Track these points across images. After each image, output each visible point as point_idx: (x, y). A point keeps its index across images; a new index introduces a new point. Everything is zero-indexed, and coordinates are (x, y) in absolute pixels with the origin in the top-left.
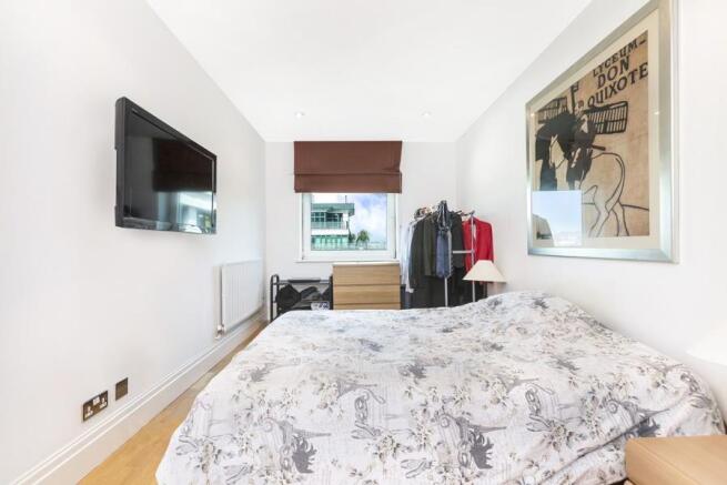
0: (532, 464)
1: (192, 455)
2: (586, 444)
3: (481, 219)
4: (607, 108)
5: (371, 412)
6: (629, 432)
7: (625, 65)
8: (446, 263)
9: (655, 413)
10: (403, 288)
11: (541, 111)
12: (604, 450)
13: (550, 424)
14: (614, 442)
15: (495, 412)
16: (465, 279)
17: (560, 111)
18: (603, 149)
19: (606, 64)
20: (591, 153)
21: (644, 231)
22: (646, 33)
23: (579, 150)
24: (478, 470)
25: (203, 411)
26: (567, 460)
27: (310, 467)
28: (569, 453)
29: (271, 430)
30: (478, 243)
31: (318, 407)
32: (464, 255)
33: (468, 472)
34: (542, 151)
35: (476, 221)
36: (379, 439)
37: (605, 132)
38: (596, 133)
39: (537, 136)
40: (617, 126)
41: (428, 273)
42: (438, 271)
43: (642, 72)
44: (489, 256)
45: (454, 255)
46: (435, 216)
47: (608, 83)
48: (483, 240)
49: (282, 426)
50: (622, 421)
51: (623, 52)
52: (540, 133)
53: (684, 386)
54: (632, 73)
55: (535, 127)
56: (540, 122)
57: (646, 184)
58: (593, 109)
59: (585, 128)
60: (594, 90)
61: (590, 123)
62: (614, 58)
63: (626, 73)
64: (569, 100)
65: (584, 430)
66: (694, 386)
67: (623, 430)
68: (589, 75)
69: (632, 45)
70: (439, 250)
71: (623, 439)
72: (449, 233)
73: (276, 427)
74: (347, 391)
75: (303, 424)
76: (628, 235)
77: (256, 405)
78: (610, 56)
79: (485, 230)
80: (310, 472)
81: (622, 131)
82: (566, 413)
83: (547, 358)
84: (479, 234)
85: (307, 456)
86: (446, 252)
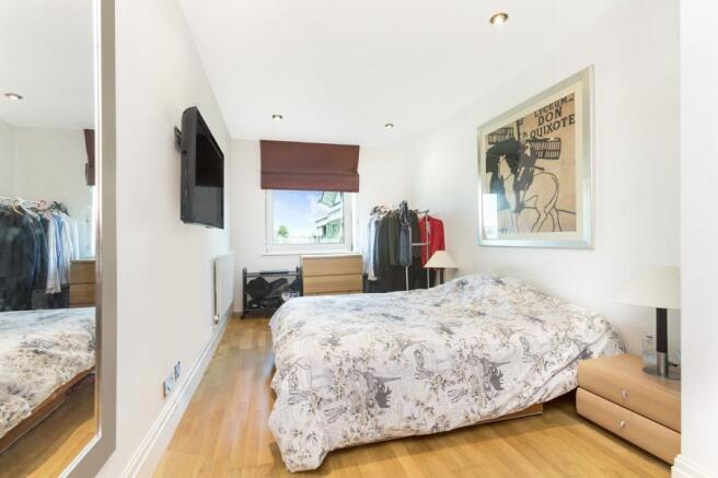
0: (527, 384)
1: (304, 402)
2: (555, 368)
3: (434, 217)
4: (546, 140)
5: (425, 359)
6: (577, 358)
7: (559, 113)
8: (408, 254)
9: (591, 345)
10: (365, 276)
11: (492, 135)
12: (565, 371)
13: (535, 356)
14: (570, 365)
15: (504, 352)
16: (426, 266)
17: (507, 137)
18: (542, 169)
19: (544, 109)
20: (533, 172)
21: (573, 228)
22: (573, 94)
23: (523, 169)
24: (496, 392)
25: (304, 371)
26: (546, 379)
27: (388, 403)
28: (546, 374)
29: (357, 379)
30: (432, 237)
31: (390, 359)
32: (420, 247)
33: (490, 394)
34: (492, 165)
35: (430, 219)
36: (433, 377)
37: (543, 157)
38: (537, 157)
39: (487, 153)
40: (554, 154)
41: (393, 262)
42: (401, 260)
43: (571, 119)
44: (441, 247)
45: (414, 248)
46: (397, 213)
47: (546, 123)
48: (436, 236)
49: (366, 375)
50: (574, 351)
51: (557, 104)
52: (489, 152)
53: (603, 326)
54: (564, 120)
55: (485, 147)
56: (490, 143)
57: (573, 197)
58: (534, 140)
59: (528, 152)
60: (536, 127)
61: (532, 149)
62: (550, 106)
63: (559, 119)
64: (515, 130)
65: (554, 359)
66: (609, 327)
67: (575, 356)
68: (531, 115)
69: (564, 100)
70: (402, 242)
71: (574, 364)
72: (410, 229)
73: (361, 377)
74: (407, 346)
75: (381, 372)
76: (561, 230)
77: (344, 362)
78: (547, 104)
79: (437, 226)
80: (387, 407)
81: (557, 158)
82: (544, 349)
83: (520, 317)
84: (432, 229)
85: (385, 395)
86: (407, 245)
